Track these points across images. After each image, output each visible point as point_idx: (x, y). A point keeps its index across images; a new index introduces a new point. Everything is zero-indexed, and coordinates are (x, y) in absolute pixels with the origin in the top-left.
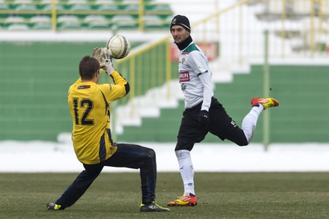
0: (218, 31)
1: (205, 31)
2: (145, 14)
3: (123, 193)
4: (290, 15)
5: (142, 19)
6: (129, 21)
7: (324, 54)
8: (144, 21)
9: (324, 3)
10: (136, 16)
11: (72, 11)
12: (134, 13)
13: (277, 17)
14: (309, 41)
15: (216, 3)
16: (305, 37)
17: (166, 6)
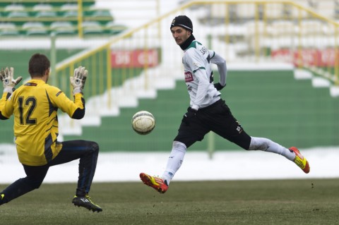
0: (159, 36)
1: (146, 37)
2: (84, 21)
3: (64, 205)
4: (234, 19)
5: (81, 25)
6: (68, 27)
7: (269, 58)
8: (84, 28)
9: (268, 6)
10: (75, 23)
11: (9, 18)
12: (74, 19)
13: (220, 21)
14: (254, 45)
15: (158, 8)
16: (249, 42)
17: (106, 11)
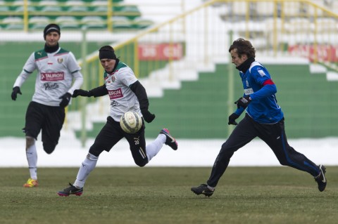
0: (184, 31)
1: (171, 31)
2: (113, 16)
3: (93, 187)
4: (254, 16)
5: (111, 20)
6: (98, 21)
7: (287, 53)
8: (114, 22)
9: (286, 4)
10: (105, 17)
11: (43, 12)
12: (104, 14)
13: (242, 18)
14: (272, 41)
15: (182, 5)
16: (268, 37)
17: (134, 7)
